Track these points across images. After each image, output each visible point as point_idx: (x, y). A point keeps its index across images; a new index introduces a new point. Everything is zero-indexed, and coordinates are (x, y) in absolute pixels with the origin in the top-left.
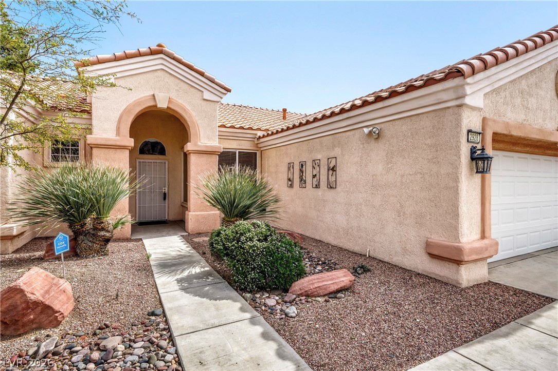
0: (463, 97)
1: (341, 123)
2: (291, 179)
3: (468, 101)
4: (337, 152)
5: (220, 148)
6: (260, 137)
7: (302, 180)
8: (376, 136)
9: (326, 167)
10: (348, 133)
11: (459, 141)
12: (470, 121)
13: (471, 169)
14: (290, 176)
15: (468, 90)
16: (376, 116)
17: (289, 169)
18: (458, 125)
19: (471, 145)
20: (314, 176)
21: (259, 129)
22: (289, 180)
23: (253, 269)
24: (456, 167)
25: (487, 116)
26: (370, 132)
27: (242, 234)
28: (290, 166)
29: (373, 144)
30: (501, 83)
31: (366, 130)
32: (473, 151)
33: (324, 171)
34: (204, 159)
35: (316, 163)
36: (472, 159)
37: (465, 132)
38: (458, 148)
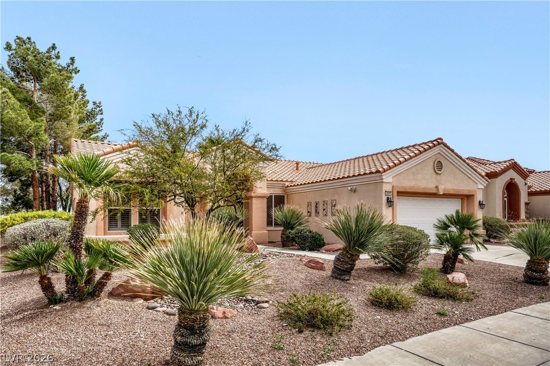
0: (383, 179)
1: (338, 184)
2: (310, 211)
3: (384, 181)
4: (336, 197)
5: (267, 194)
6: (288, 186)
7: (317, 212)
8: (354, 191)
9: (331, 205)
10: (342, 188)
11: (382, 195)
12: (387, 188)
13: (387, 205)
14: (309, 210)
15: (384, 177)
16: (354, 183)
17: (308, 206)
18: (382, 189)
19: (387, 197)
20: (324, 210)
21: (287, 181)
22: (309, 212)
23: (308, 242)
24: (381, 204)
25: (395, 185)
26: (351, 189)
27: (301, 231)
28: (309, 204)
29: (353, 195)
30: (402, 171)
31: (349, 188)
32: (388, 199)
33: (329, 207)
34: (260, 200)
35: (325, 203)
36: (388, 202)
37: (384, 192)
38: (381, 198)
